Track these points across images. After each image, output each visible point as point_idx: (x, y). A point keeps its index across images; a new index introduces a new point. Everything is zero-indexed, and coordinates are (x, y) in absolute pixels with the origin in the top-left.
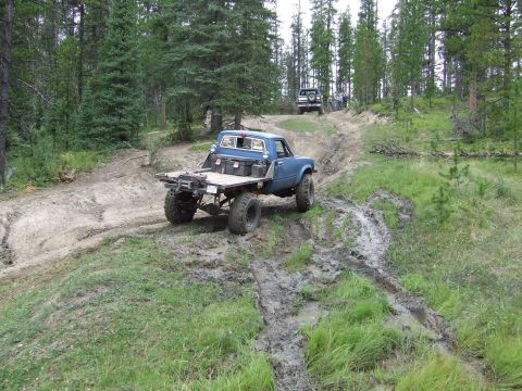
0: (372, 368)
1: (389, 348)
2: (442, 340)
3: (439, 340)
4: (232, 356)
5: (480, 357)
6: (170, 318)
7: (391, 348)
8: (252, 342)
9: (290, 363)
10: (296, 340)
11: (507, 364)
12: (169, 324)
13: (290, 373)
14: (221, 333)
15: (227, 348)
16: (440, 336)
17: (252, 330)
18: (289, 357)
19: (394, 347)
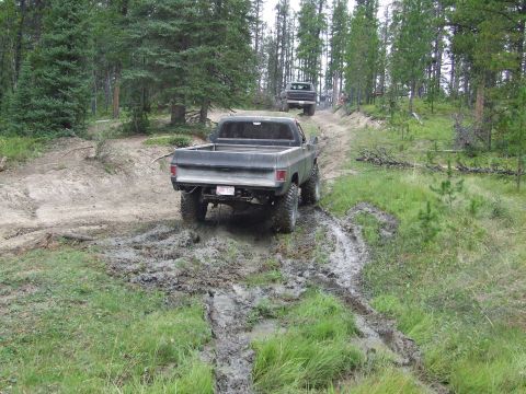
0: (326, 387)
1: (348, 368)
2: (408, 365)
3: (404, 365)
4: (172, 366)
5: (446, 383)
6: (105, 322)
7: (349, 368)
8: (196, 353)
9: (236, 377)
10: (246, 355)
11: (471, 388)
12: (105, 328)
13: (235, 386)
14: (162, 341)
15: (166, 356)
16: (407, 361)
17: (198, 341)
18: (235, 371)
19: (353, 368)
